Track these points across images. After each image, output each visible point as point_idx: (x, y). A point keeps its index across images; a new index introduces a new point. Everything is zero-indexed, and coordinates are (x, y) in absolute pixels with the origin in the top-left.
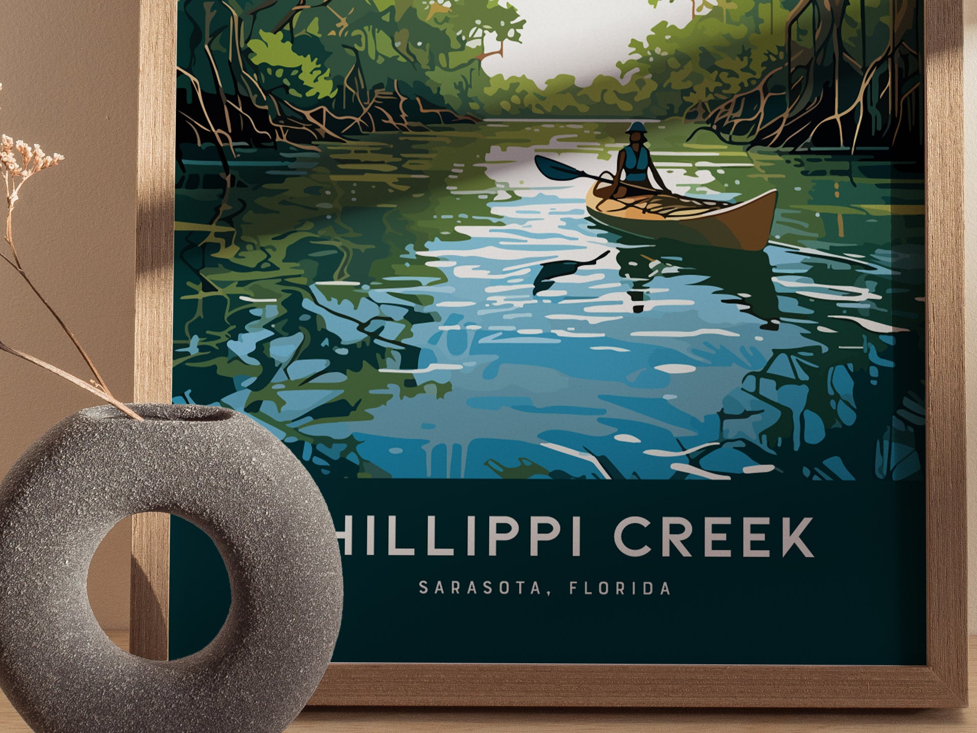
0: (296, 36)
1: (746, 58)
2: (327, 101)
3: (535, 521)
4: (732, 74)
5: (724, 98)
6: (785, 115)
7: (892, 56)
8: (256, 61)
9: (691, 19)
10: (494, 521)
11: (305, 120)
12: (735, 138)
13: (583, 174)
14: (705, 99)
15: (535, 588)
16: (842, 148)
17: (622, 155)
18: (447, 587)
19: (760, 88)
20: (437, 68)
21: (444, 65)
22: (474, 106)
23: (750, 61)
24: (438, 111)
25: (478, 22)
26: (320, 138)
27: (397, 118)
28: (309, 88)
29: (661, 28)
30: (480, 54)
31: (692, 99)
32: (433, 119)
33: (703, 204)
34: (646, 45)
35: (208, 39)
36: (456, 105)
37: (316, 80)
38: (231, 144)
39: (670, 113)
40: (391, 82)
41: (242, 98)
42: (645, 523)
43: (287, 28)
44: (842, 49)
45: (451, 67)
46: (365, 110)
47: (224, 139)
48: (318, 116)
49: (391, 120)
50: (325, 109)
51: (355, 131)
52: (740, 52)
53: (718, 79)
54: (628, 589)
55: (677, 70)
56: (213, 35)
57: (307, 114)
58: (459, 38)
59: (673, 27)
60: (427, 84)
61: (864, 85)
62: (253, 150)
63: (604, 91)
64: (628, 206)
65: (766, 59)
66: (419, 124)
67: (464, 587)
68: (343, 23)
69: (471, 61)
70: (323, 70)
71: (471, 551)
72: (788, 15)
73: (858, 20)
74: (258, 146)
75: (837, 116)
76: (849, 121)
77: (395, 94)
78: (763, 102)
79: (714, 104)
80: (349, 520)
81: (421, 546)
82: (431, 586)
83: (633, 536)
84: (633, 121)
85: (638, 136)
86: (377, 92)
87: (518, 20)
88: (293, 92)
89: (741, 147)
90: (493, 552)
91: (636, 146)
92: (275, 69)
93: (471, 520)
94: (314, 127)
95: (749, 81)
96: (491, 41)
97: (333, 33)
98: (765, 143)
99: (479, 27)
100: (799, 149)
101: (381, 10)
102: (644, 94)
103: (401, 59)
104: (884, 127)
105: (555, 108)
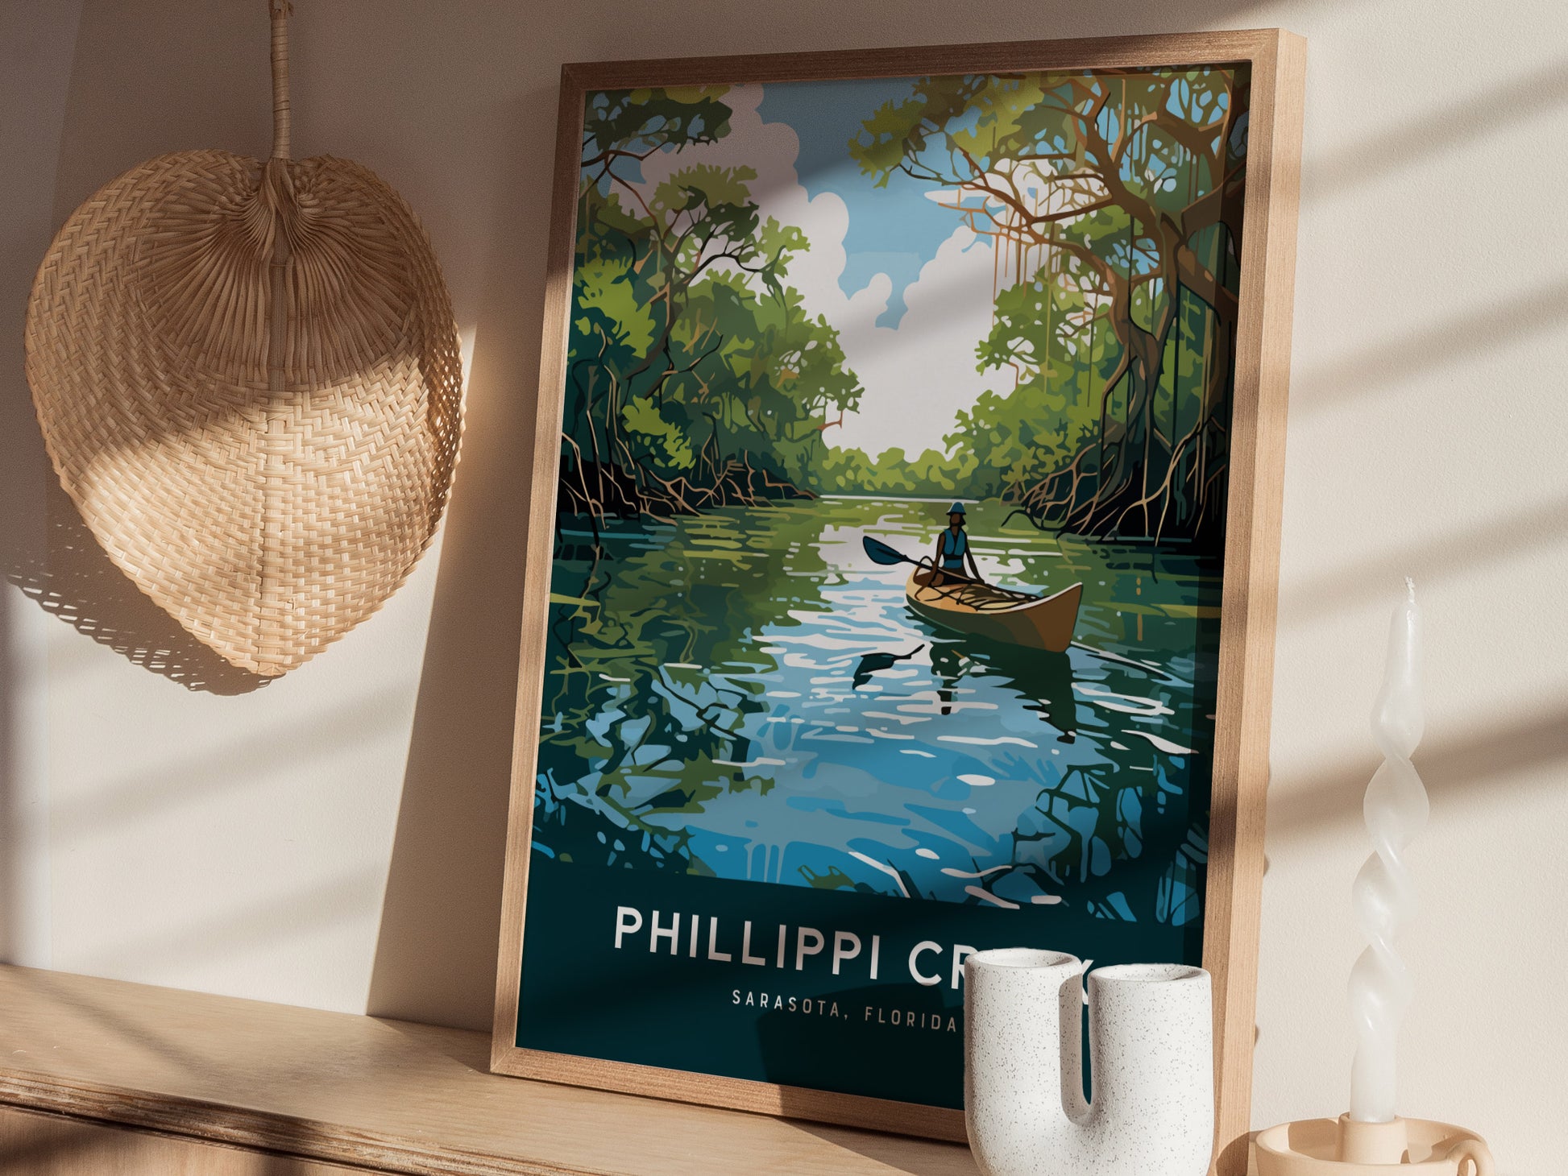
0: (664, 402)
1: (1062, 433)
2: (686, 470)
3: (840, 936)
4: (1049, 451)
5: (1039, 477)
6: (1095, 499)
7: (1201, 433)
8: (629, 428)
9: (1013, 388)
10: (803, 932)
11: (666, 492)
12: (1048, 524)
13: (905, 559)
14: (1022, 479)
15: (834, 1010)
16: (1147, 538)
17: (942, 536)
18: (757, 999)
19: (1073, 467)
20: (783, 438)
21: (789, 436)
22: (813, 481)
23: (1066, 436)
24: (780, 485)
25: (822, 390)
26: (678, 512)
27: (746, 493)
28: (671, 458)
29: (986, 398)
30: (822, 424)
31: (1010, 478)
33: (1012, 597)
34: (971, 417)
35: (590, 404)
36: (796, 478)
37: (678, 450)
38: (603, 515)
39: (989, 494)
40: (742, 452)
41: (615, 466)
42: (938, 949)
43: (657, 393)
44: (1153, 425)
45: (795, 438)
46: (718, 482)
47: (597, 510)
48: (677, 487)
49: (739, 495)
50: (684, 481)
51: (707, 505)
52: (1057, 426)
53: (1035, 456)
54: (918, 1021)
55: (998, 445)
56: (594, 401)
57: (668, 485)
58: (804, 406)
59: (997, 397)
60: (774, 456)
61: (1172, 466)
62: (620, 522)
63: (930, 467)
64: (944, 595)
65: (1081, 434)
66: (763, 499)
67: (772, 1001)
68: (705, 390)
69: (813, 432)
70: (685, 438)
71: (780, 964)
72: (1105, 385)
73: (1171, 391)
74: (626, 518)
75: (1144, 502)
76: (1155, 506)
77: (745, 466)
78: (1076, 483)
79: (1030, 483)
80: (676, 917)
81: (737, 953)
82: (744, 997)
84: (954, 501)
85: (957, 518)
86: (730, 463)
87: (857, 388)
88: (657, 461)
89: (1052, 533)
90: (799, 966)
91: (955, 529)
92: (644, 436)
93: (783, 928)
94: (673, 499)
95: (1064, 458)
96: (832, 411)
97: (695, 400)
98: (1074, 530)
99: (823, 394)
100: (1106, 538)
101: (738, 374)
102: (966, 472)
103: (753, 429)
104: (1188, 515)
105: (884, 484)
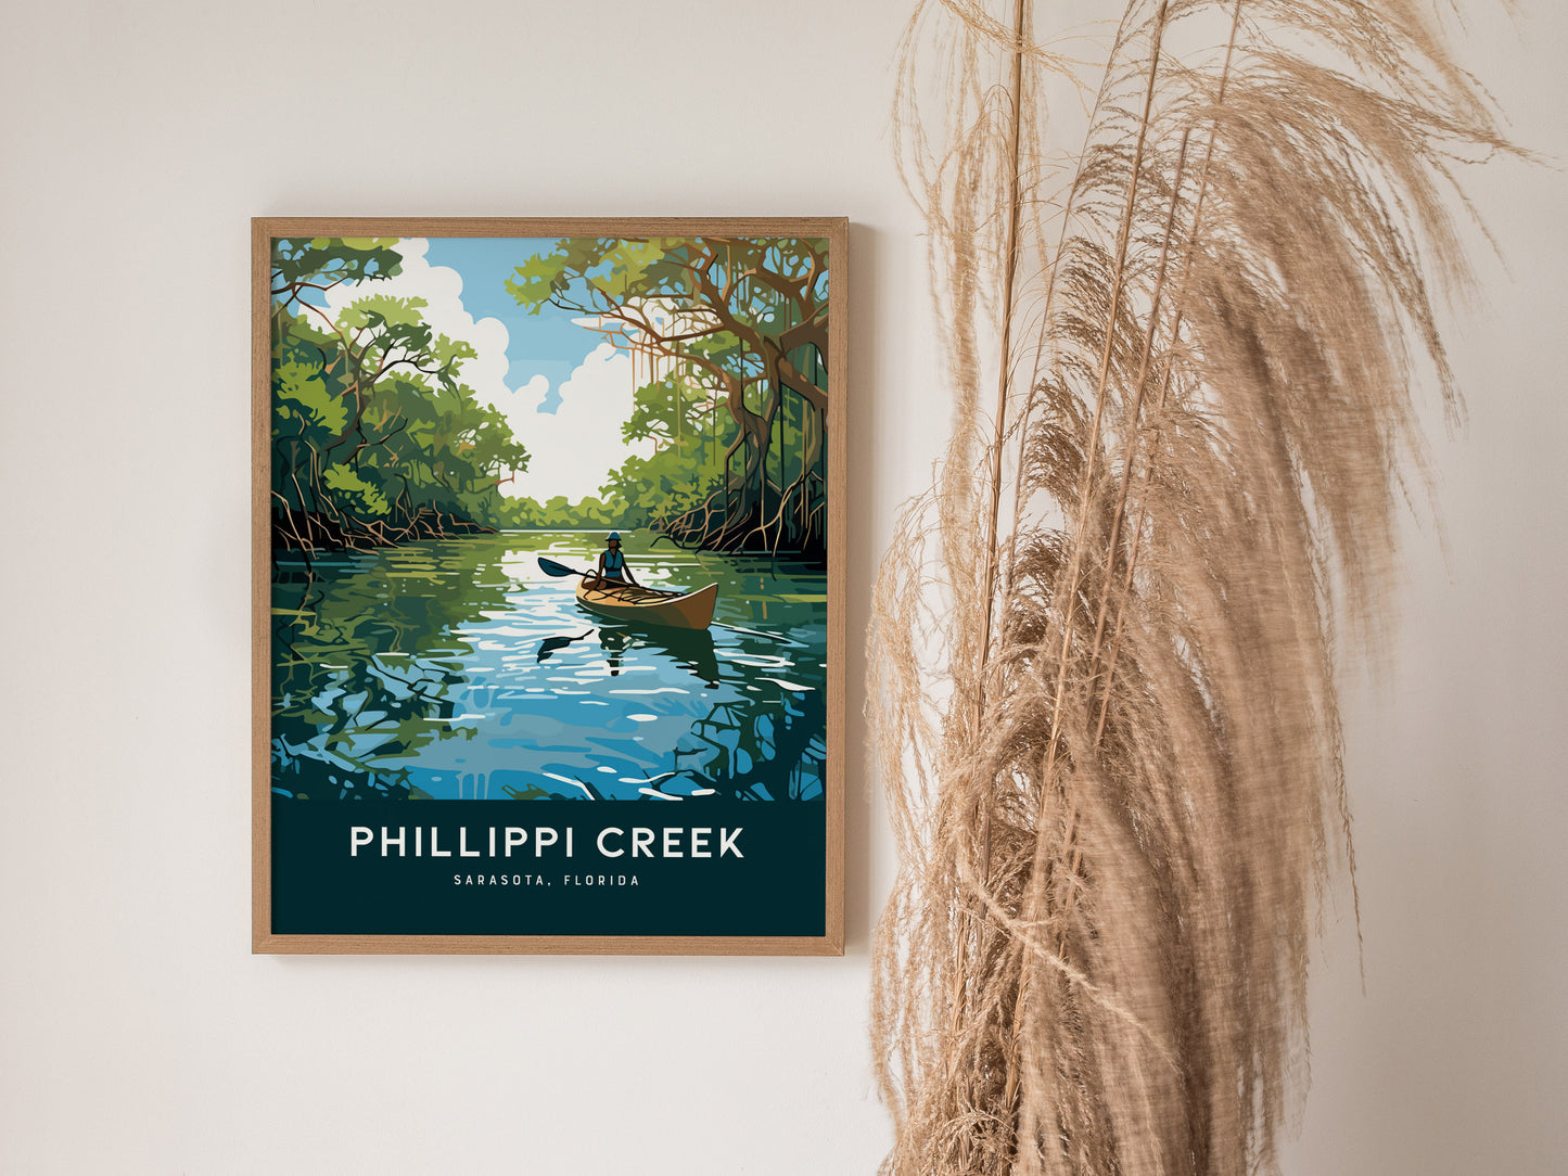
32: (461, 530)
83: (611, 842)
